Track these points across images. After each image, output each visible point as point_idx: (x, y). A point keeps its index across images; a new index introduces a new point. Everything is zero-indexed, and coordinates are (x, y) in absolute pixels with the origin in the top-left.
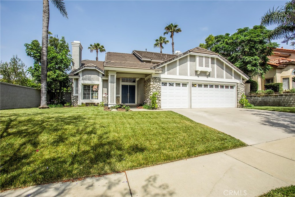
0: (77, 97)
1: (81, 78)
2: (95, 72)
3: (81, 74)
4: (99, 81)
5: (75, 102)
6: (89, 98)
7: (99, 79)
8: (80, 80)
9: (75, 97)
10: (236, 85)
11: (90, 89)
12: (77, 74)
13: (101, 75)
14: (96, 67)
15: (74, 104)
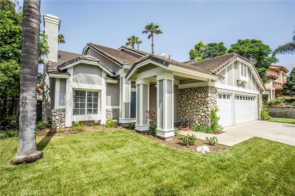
0: (64, 111)
1: (71, 78)
2: (95, 70)
3: (71, 72)
4: (101, 84)
5: (60, 120)
6: (82, 113)
7: (101, 81)
8: (70, 82)
9: (58, 112)
10: (257, 97)
11: (85, 98)
12: (65, 71)
13: (104, 75)
14: (98, 62)
15: (58, 125)
